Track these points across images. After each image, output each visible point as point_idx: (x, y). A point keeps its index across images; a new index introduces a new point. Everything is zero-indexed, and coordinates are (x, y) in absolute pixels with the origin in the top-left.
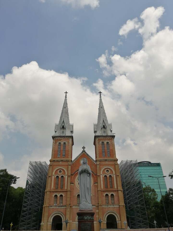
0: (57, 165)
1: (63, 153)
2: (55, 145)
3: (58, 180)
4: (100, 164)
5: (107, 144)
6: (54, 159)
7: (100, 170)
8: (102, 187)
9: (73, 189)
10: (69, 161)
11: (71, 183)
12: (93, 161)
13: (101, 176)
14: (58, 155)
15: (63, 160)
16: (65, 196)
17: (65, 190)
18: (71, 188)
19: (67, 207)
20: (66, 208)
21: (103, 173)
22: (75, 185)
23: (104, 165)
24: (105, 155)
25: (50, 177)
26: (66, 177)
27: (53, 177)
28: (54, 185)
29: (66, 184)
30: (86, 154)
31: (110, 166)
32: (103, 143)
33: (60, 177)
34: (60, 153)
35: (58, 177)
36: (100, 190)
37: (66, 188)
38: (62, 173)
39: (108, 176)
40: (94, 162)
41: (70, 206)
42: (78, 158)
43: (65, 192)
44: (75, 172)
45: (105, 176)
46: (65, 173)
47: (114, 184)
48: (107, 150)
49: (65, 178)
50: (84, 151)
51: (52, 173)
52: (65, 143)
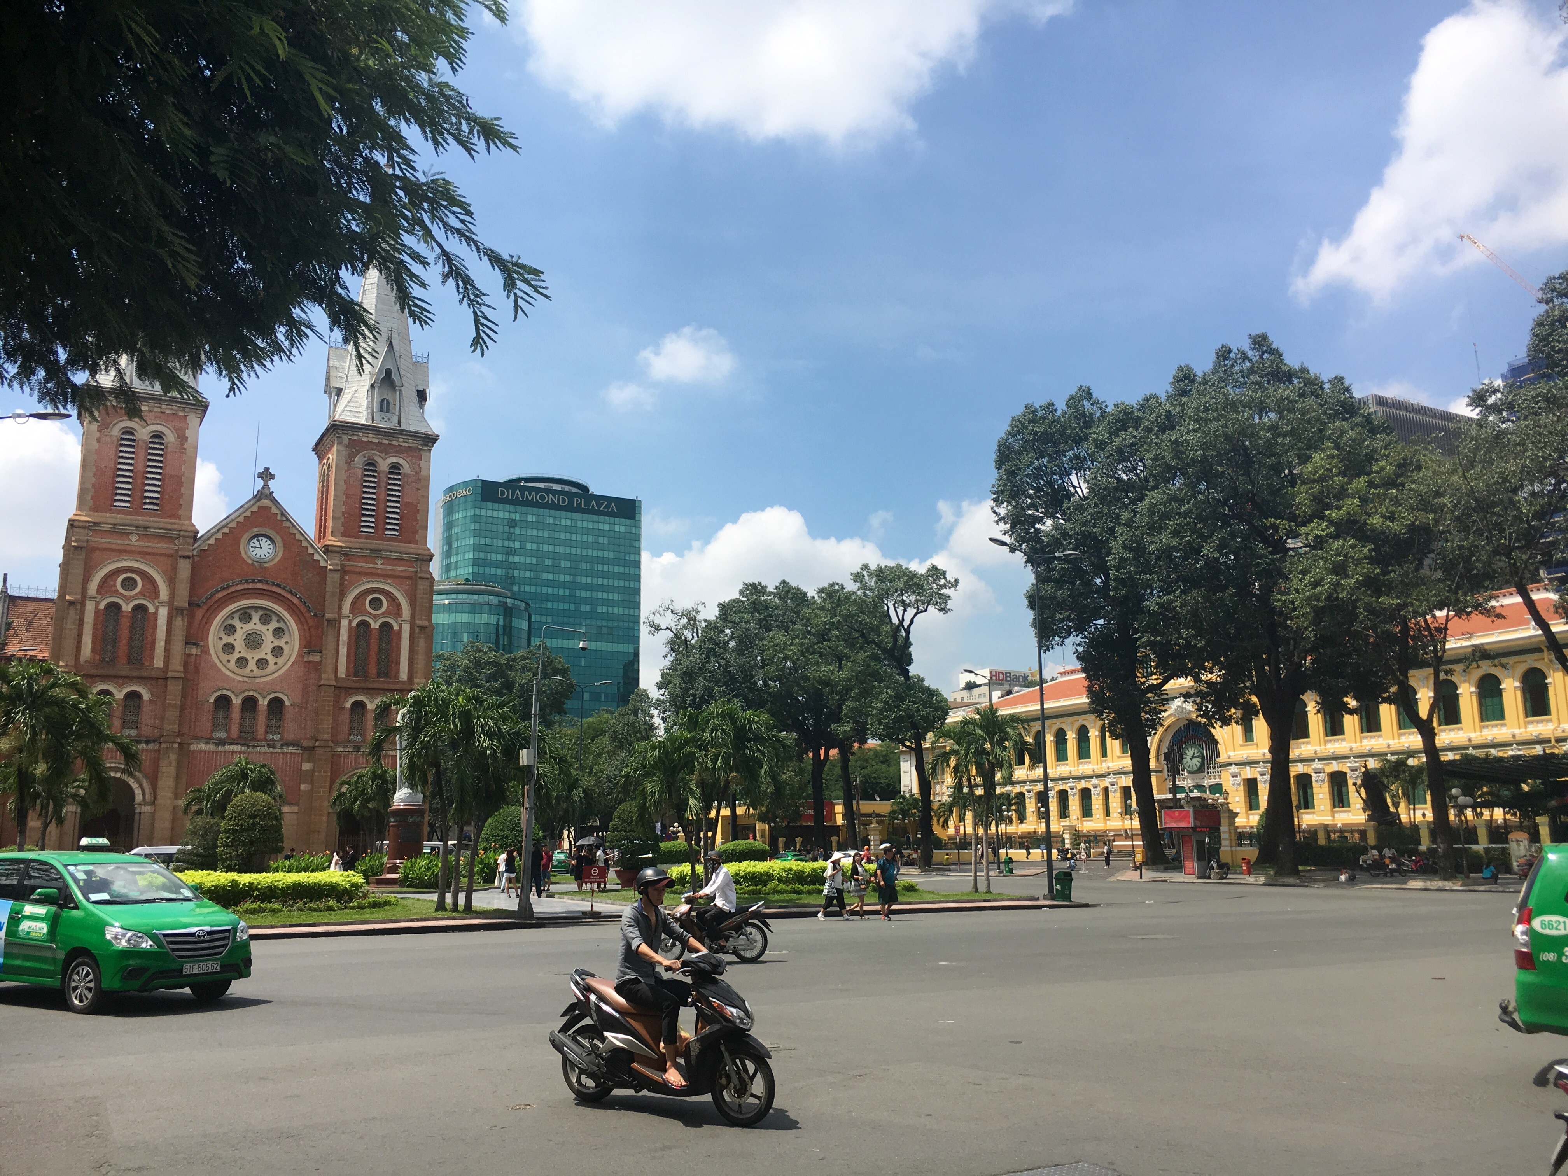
0: (113, 547)
1: (147, 488)
2: (98, 440)
3: (117, 622)
4: (342, 565)
5: (390, 473)
6: (97, 517)
7: (342, 595)
8: (342, 673)
9: (197, 670)
10: (184, 537)
11: (186, 643)
12: (310, 551)
13: (345, 623)
14: (118, 497)
15: (147, 524)
16: (150, 701)
17: (153, 674)
18: (186, 665)
19: (164, 745)
20: (159, 751)
21: (352, 610)
22: (206, 652)
23: (366, 574)
24: (372, 527)
25: (71, 608)
26: (163, 612)
27: (90, 607)
28: (93, 643)
29: (160, 644)
30: (274, 510)
31: (389, 581)
32: (371, 464)
33: (127, 608)
34: (130, 487)
35: (114, 607)
36: (334, 683)
37: (158, 663)
38: (141, 593)
39: (375, 625)
40: (316, 557)
41: (179, 743)
42: (234, 525)
43: (152, 679)
44: (212, 595)
45: (364, 624)
46: (156, 593)
47: (398, 663)
48: (389, 504)
49: (156, 614)
50: (265, 494)
51: (84, 589)
52: (157, 435)
